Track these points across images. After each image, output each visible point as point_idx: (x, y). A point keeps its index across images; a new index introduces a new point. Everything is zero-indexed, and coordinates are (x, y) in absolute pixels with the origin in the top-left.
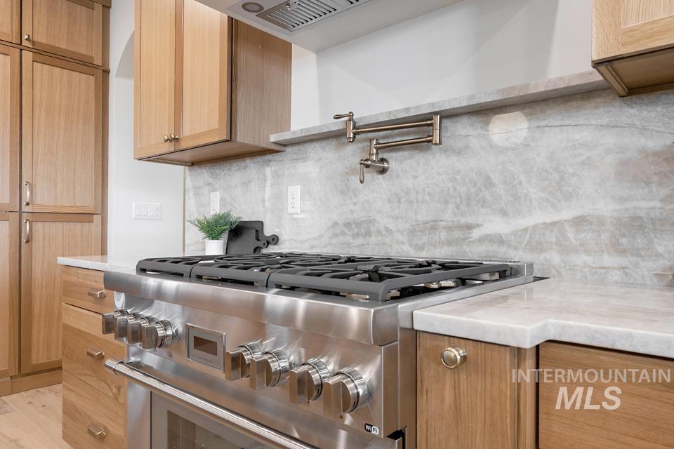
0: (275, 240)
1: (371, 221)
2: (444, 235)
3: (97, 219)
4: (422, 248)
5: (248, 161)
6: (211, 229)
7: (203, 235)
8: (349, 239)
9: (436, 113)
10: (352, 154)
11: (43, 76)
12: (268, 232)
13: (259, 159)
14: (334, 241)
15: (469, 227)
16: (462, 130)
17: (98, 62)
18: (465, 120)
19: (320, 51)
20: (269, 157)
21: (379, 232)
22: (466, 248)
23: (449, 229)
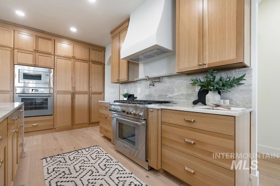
0: (136, 98)
1: (152, 94)
2: (163, 97)
3: (103, 94)
4: (160, 99)
5: (131, 83)
6: (125, 96)
7: (123, 97)
8: (148, 97)
9: (161, 77)
10: (149, 82)
11: (93, 66)
12: (135, 96)
13: (133, 83)
14: (146, 98)
15: (167, 95)
16: (166, 79)
17: (103, 63)
18: (166, 78)
19: (144, 64)
20: (135, 83)
21: (153, 96)
22: (166, 99)
23: (164, 96)
